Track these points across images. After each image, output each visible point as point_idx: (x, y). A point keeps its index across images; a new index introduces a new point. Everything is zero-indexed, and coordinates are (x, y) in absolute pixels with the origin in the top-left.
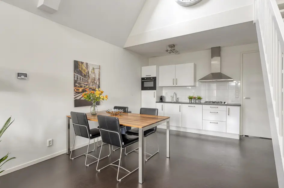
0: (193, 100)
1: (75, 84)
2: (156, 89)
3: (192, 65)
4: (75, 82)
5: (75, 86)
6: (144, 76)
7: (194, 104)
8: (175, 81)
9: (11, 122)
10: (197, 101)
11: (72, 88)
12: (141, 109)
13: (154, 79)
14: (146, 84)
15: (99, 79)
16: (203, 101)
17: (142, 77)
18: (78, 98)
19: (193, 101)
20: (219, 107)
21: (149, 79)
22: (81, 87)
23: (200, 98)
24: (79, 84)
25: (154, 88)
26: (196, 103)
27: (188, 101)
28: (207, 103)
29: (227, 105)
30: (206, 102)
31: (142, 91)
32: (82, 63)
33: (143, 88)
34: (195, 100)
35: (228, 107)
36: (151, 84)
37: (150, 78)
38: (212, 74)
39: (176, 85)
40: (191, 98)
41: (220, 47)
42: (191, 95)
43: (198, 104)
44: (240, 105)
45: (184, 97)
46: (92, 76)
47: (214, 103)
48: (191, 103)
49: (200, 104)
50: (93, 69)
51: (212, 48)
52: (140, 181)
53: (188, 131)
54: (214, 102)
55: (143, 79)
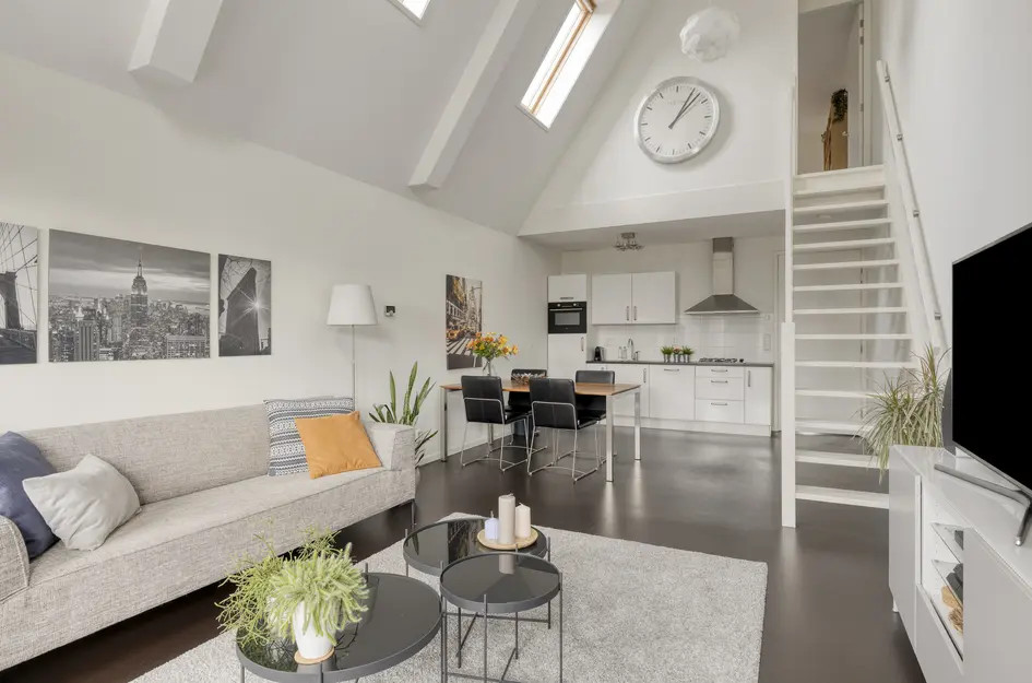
0: (672, 356)
1: (447, 323)
2: (585, 331)
3: (671, 275)
4: (449, 318)
5: (448, 327)
6: (555, 299)
7: (674, 363)
8: (632, 311)
9: (430, 386)
10: (682, 360)
11: (444, 331)
12: (578, 373)
13: (582, 307)
14: (561, 320)
15: (480, 310)
16: (695, 358)
17: (550, 301)
18: (452, 352)
19: (672, 359)
20: (729, 368)
21: (567, 307)
22: (456, 328)
23: (687, 352)
24: (455, 322)
25: (581, 328)
26: (679, 363)
27: (661, 358)
28: (705, 362)
29: (745, 365)
30: (702, 360)
31: (550, 335)
32: (458, 278)
33: (553, 328)
34: (677, 356)
35: (748, 369)
36: (574, 319)
37: (572, 303)
38: (716, 297)
39: (634, 322)
40: (667, 352)
41: (731, 239)
42: (669, 346)
43: (684, 364)
44: (771, 366)
45: (651, 348)
46: (471, 304)
47: (719, 362)
48: (669, 363)
49: (689, 363)
50: (472, 290)
51: (714, 239)
52: (609, 477)
53: (664, 426)
54: (719, 360)
55: (552, 306)
